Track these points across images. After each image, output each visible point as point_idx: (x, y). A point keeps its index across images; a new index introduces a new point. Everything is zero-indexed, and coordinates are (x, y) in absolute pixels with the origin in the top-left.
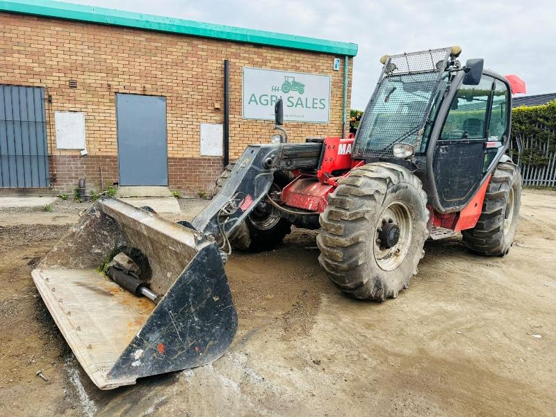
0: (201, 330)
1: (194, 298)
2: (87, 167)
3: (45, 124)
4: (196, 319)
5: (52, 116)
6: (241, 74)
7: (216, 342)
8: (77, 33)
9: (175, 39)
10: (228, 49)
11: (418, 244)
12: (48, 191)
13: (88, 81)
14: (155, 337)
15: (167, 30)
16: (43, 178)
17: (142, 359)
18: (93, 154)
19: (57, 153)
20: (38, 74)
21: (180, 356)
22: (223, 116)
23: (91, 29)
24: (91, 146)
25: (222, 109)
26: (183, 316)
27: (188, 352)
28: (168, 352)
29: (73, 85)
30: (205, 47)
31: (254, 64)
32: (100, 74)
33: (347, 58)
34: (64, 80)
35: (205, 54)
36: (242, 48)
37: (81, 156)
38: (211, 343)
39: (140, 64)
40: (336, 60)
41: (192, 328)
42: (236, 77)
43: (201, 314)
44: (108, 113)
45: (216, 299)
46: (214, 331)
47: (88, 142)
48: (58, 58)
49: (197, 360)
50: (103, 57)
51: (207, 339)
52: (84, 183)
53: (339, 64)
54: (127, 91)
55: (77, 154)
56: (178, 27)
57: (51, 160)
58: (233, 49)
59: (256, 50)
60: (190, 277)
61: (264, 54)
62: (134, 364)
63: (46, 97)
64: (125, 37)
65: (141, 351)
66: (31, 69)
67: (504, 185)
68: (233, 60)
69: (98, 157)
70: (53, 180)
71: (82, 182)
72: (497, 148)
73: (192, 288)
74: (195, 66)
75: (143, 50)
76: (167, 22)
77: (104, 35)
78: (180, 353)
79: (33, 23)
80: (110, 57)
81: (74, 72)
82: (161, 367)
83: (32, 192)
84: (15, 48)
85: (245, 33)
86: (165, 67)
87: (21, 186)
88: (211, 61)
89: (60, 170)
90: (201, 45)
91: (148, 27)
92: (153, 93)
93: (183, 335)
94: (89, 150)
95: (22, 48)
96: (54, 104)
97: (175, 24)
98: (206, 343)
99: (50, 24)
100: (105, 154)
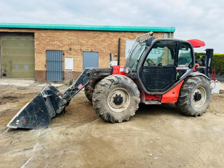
0: (38, 119)
1: (35, 109)
2: (73, 75)
3: (62, 62)
4: (36, 115)
5: (64, 59)
6: (125, 43)
7: (43, 123)
8: (72, 33)
9: (102, 33)
10: (121, 34)
11: (133, 105)
12: (62, 82)
13: (75, 48)
14: (23, 118)
15: (99, 30)
16: (61, 78)
17: (19, 123)
18: (75, 71)
19: (65, 71)
20: (61, 47)
21: (31, 125)
22: (118, 58)
23: (76, 32)
24: (75, 69)
25: (118, 55)
26: (31, 114)
27: (33, 124)
28: (27, 123)
29: (70, 49)
30: (112, 34)
31: (130, 39)
32: (78, 46)
33: (170, 33)
34: (68, 48)
35: (112, 37)
36: (126, 33)
37: (72, 72)
38: (41, 123)
39: (91, 42)
40: (165, 34)
41: (34, 118)
42: (123, 44)
43: (37, 114)
44: (80, 58)
45: (42, 111)
46: (42, 120)
47: (74, 67)
48: (67, 42)
49: (37, 127)
50: (80, 40)
51: (40, 122)
52: (72, 80)
53: (166, 36)
54: (86, 51)
55: (70, 71)
56: (103, 28)
57: (63, 73)
58: (123, 34)
59: (131, 33)
60: (33, 103)
61: (135, 35)
62: (17, 123)
63: (63, 53)
64: (86, 33)
65: (19, 121)
66: (59, 45)
67: (190, 85)
68: (122, 38)
69: (77, 72)
70: (64, 79)
71: (71, 80)
72: (186, 70)
73: (34, 107)
74: (109, 41)
75: (92, 37)
76: (99, 27)
77: (80, 34)
78: (31, 124)
79: (60, 31)
80: (82, 40)
81: (71, 45)
82: (25, 126)
83: (57, 82)
84: (56, 39)
85: (127, 28)
86: (99, 42)
87: (55, 81)
88: (114, 39)
89: (66, 76)
90: (111, 34)
91: (93, 29)
92: (94, 51)
93: (32, 119)
94: (74, 69)
95: (57, 39)
96: (65, 56)
97: (102, 27)
98: (40, 123)
99: (65, 31)
100: (79, 71)
